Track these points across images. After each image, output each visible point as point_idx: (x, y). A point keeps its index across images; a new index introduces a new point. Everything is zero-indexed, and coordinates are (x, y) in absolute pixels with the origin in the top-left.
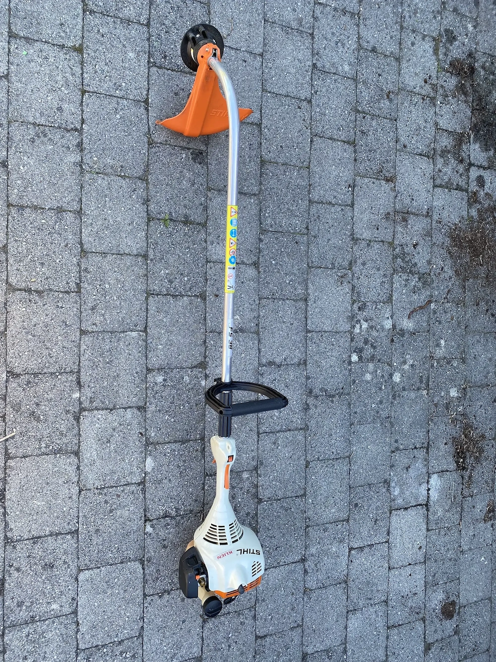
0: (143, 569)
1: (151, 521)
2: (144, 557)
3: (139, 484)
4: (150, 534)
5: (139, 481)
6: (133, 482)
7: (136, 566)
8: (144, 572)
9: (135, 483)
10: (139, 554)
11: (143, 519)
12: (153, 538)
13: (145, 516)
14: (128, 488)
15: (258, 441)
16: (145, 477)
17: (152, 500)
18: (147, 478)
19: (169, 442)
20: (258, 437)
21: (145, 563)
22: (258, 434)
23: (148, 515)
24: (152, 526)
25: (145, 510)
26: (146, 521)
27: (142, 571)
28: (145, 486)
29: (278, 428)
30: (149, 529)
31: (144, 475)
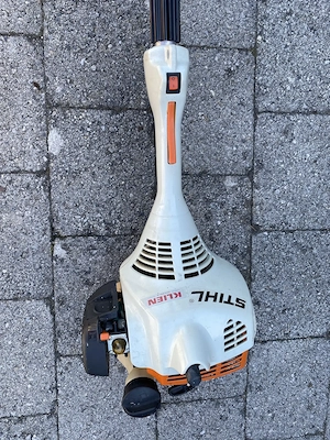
0: (53, 314)
1: (62, 238)
2: (53, 295)
3: (39, 174)
4: (62, 260)
5: (38, 169)
6: (28, 168)
7: (40, 308)
8: (54, 319)
9: (31, 171)
10: (45, 289)
11: (48, 233)
12: (68, 266)
13: (53, 229)
14: (20, 178)
15: (254, 126)
16: (48, 162)
17: (64, 204)
18: (52, 165)
19: (89, 108)
20: (256, 118)
21: (56, 304)
22: (256, 112)
23: (58, 228)
24: (64, 247)
25: (51, 219)
26: (53, 238)
27: (50, 318)
28: (48, 178)
29: (294, 106)
30: (59, 251)
31: (46, 159)
